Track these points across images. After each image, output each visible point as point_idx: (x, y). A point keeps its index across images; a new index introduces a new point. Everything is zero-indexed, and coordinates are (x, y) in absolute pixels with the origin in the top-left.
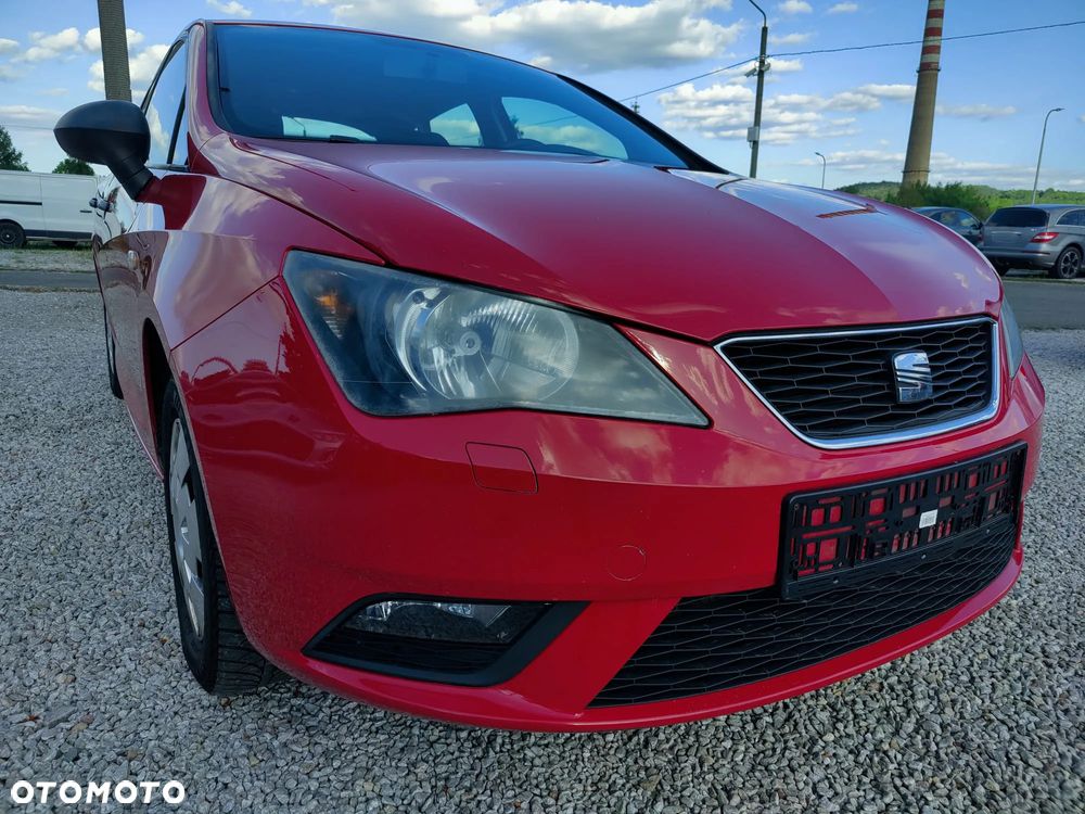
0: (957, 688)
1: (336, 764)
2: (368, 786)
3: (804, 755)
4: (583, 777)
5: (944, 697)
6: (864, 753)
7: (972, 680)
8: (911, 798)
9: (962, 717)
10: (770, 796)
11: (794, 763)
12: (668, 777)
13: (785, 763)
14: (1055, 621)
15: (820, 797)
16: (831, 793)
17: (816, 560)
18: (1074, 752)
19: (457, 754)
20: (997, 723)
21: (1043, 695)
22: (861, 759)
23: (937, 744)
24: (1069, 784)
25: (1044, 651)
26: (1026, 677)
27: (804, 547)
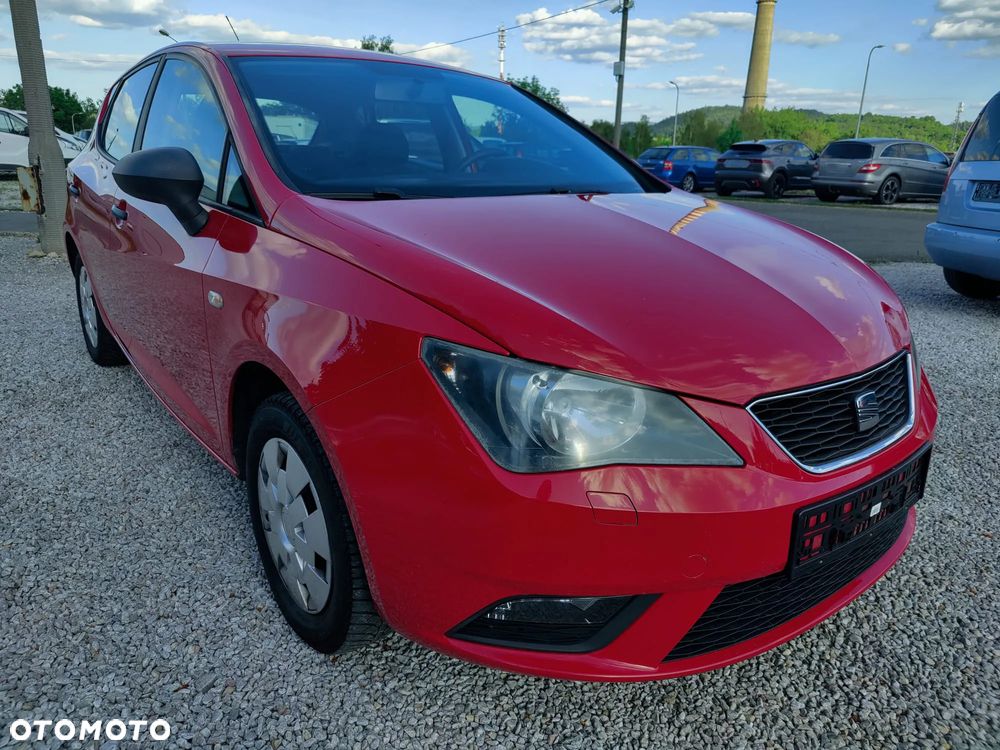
0: (868, 607)
1: (440, 703)
2: (470, 718)
3: (772, 667)
4: (621, 697)
5: (861, 615)
6: (814, 662)
7: (877, 599)
8: (852, 695)
9: (875, 630)
10: (756, 700)
11: (767, 674)
12: (682, 692)
13: (761, 674)
14: (927, 546)
15: (790, 698)
16: (797, 695)
17: (810, 550)
18: (953, 651)
19: (525, 687)
20: (899, 632)
21: (928, 609)
22: (812, 667)
23: (862, 652)
24: (953, 676)
25: (923, 573)
26: (914, 594)
27: (804, 543)
